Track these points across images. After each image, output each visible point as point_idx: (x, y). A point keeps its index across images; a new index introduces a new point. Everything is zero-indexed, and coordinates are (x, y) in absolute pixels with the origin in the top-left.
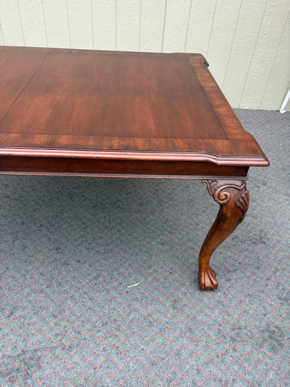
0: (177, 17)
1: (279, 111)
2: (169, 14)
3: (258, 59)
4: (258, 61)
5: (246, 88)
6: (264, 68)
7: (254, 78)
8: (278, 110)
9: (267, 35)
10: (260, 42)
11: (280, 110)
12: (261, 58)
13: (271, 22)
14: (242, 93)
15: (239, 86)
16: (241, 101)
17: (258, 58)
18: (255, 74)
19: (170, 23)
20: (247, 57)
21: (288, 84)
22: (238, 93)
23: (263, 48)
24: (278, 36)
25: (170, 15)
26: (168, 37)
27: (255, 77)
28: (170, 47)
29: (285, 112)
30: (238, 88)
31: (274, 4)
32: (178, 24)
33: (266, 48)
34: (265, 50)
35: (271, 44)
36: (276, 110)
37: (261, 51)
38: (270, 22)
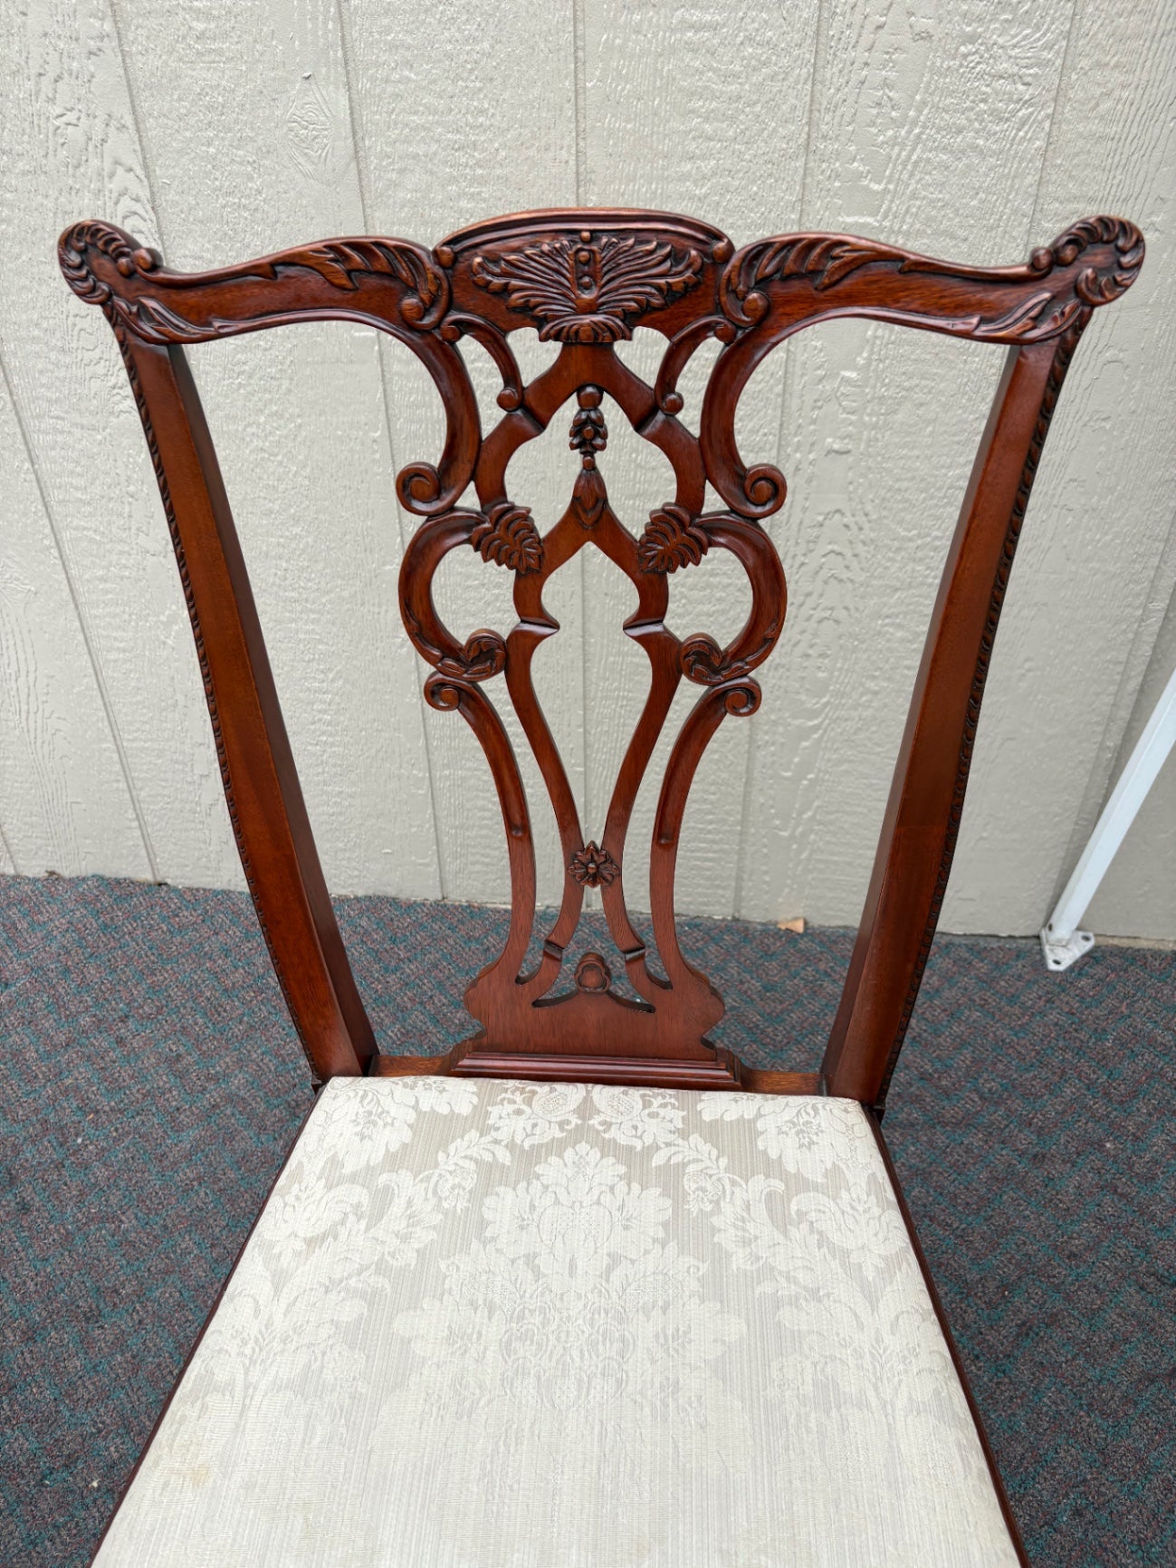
0: (96, 354)
1: (1038, 937)
2: (24, 333)
3: (813, 624)
4: (815, 635)
5: (762, 800)
6: (872, 685)
7: (805, 744)
8: (1030, 933)
9: (850, 459)
10: (805, 510)
11: (1044, 934)
12: (837, 622)
13: (869, 359)
14: (741, 834)
15: (705, 791)
16: (746, 876)
17: (808, 620)
18: (810, 719)
19: (57, 400)
20: (723, 612)
21: (1086, 780)
22: (709, 832)
23: (839, 554)
24: (950, 467)
25: (34, 340)
26: (79, 495)
27: (820, 739)
28: (121, 553)
29: (1091, 958)
30: (705, 801)
31: (870, 220)
32: (121, 407)
33: (860, 549)
34: (855, 564)
35: (900, 523)
36: (1017, 934)
37: (824, 574)
38: (861, 361)
